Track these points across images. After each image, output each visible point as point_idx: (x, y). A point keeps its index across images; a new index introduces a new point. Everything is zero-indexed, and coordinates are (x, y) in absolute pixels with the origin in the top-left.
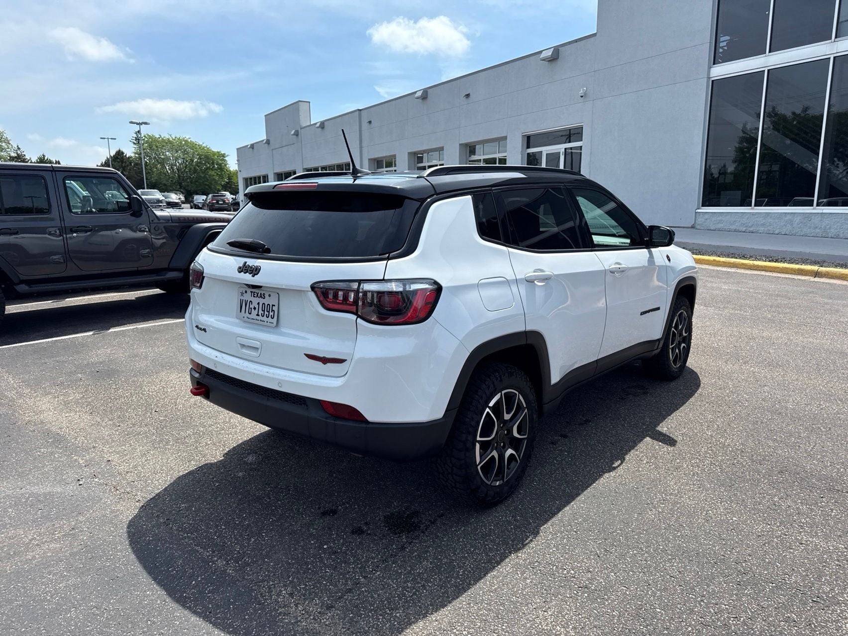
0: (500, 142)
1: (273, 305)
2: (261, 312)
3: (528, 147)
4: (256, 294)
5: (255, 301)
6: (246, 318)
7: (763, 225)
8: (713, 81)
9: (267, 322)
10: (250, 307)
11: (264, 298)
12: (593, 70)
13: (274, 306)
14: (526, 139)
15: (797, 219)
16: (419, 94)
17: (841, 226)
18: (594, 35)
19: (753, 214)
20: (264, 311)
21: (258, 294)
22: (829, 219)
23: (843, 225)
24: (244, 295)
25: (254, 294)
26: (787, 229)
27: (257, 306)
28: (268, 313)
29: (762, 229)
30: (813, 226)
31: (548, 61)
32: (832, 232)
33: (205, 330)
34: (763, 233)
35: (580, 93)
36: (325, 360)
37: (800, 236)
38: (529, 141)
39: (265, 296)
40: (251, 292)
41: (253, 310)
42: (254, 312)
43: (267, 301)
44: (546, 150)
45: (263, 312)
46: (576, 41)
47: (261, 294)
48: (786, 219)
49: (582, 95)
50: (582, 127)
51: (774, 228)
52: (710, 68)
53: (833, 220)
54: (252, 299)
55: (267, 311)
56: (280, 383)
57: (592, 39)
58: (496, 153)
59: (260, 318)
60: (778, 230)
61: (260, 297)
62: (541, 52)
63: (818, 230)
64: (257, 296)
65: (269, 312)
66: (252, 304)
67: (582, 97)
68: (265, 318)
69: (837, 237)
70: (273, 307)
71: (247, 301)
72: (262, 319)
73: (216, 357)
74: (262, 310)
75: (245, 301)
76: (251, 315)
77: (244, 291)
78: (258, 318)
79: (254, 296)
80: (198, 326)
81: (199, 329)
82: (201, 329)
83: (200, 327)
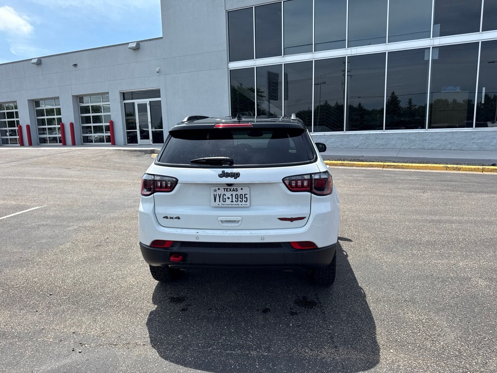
0: (103, 96)
1: (245, 195)
2: (234, 199)
3: (124, 99)
5: (228, 193)
6: (220, 205)
8: (230, 70)
9: (241, 205)
10: (224, 198)
11: (236, 191)
12: (163, 58)
14: (122, 94)
16: (35, 61)
18: (162, 38)
24: (217, 191)
25: (227, 190)
27: (231, 197)
31: (133, 50)
33: (179, 218)
35: (156, 70)
36: (292, 220)
38: (124, 96)
39: (238, 189)
40: (224, 189)
42: (229, 200)
43: (240, 192)
44: (137, 102)
45: (236, 200)
46: (150, 40)
47: (234, 189)
49: (158, 71)
50: (160, 90)
52: (228, 63)
54: (226, 193)
55: (240, 198)
56: (262, 238)
57: (160, 40)
58: (101, 102)
59: (235, 203)
62: (128, 43)
64: (230, 190)
65: (242, 199)
66: (225, 196)
67: (158, 72)
68: (239, 203)
70: (246, 195)
71: (221, 194)
72: (237, 203)
73: (197, 232)
74: (236, 198)
75: (219, 194)
76: (225, 203)
77: (217, 189)
78: (232, 203)
79: (227, 191)
80: (167, 217)
81: (170, 219)
82: (172, 218)
83: (170, 217)
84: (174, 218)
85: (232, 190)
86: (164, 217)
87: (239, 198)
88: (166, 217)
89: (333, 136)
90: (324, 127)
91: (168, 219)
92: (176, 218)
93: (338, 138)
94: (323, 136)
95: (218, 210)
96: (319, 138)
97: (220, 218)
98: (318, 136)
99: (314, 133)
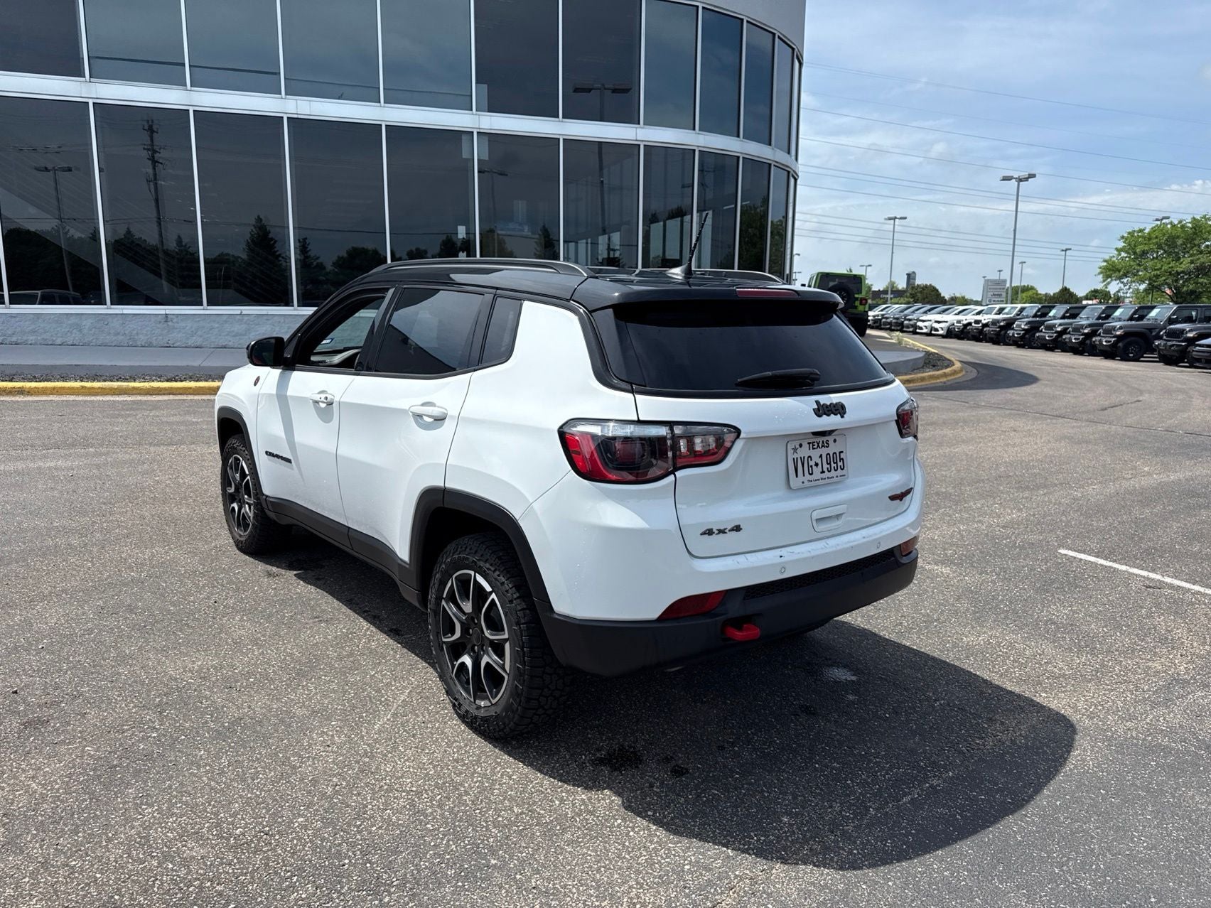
1: (840, 453)
2: (826, 466)
4: (816, 444)
5: (815, 454)
6: (806, 483)
7: (33, 332)
9: (837, 477)
10: (810, 464)
11: (827, 447)
13: (842, 452)
15: (87, 323)
17: (152, 331)
19: (12, 316)
20: (830, 464)
21: (818, 444)
22: (134, 322)
23: (154, 330)
24: (797, 451)
25: (813, 445)
26: (75, 337)
27: (819, 461)
28: (835, 465)
29: (32, 338)
30: (112, 331)
32: (142, 339)
33: (737, 528)
34: (35, 344)
36: (900, 497)
37: (96, 345)
39: (829, 443)
40: (809, 443)
41: (814, 467)
42: (817, 470)
43: (832, 448)
45: (829, 466)
47: (823, 442)
48: (69, 322)
51: (52, 336)
53: (140, 323)
54: (812, 452)
55: (834, 463)
59: (827, 474)
60: (61, 339)
61: (822, 446)
63: (121, 338)
64: (818, 446)
65: (836, 463)
66: (811, 460)
68: (833, 473)
69: (150, 345)
71: (804, 457)
72: (830, 475)
73: (781, 557)
74: (828, 464)
75: (801, 458)
76: (812, 476)
77: (798, 446)
78: (824, 476)
79: (813, 449)
80: (712, 529)
81: (717, 534)
82: (721, 531)
83: (718, 530)
84: (727, 531)
85: (820, 445)
86: (704, 533)
87: (832, 463)
88: (709, 532)
89: (265, 318)
90: (230, 293)
91: (714, 535)
92: (732, 530)
93: (280, 322)
94: (238, 317)
95: (807, 496)
96: (226, 322)
97: (816, 515)
98: (225, 318)
99: (209, 307)
